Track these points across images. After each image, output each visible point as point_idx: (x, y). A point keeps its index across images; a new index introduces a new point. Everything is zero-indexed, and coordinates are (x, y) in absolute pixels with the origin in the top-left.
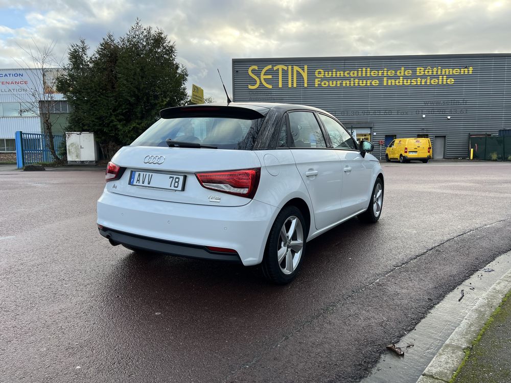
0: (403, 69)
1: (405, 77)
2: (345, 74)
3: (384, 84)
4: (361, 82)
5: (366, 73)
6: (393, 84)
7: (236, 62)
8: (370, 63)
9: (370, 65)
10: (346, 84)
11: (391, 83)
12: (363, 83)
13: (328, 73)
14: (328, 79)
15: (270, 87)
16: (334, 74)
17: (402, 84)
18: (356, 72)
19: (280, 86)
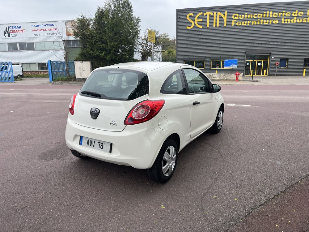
0: (297, 11)
1: (298, 17)
2: (254, 16)
3: (283, 22)
4: (265, 22)
5: (269, 15)
6: (289, 22)
7: (178, 11)
8: (273, 8)
9: (273, 9)
10: (254, 23)
11: (288, 21)
12: (266, 22)
13: (242, 16)
14: (241, 21)
15: (201, 27)
16: (246, 17)
17: (295, 22)
18: (262, 14)
19: (208, 26)
